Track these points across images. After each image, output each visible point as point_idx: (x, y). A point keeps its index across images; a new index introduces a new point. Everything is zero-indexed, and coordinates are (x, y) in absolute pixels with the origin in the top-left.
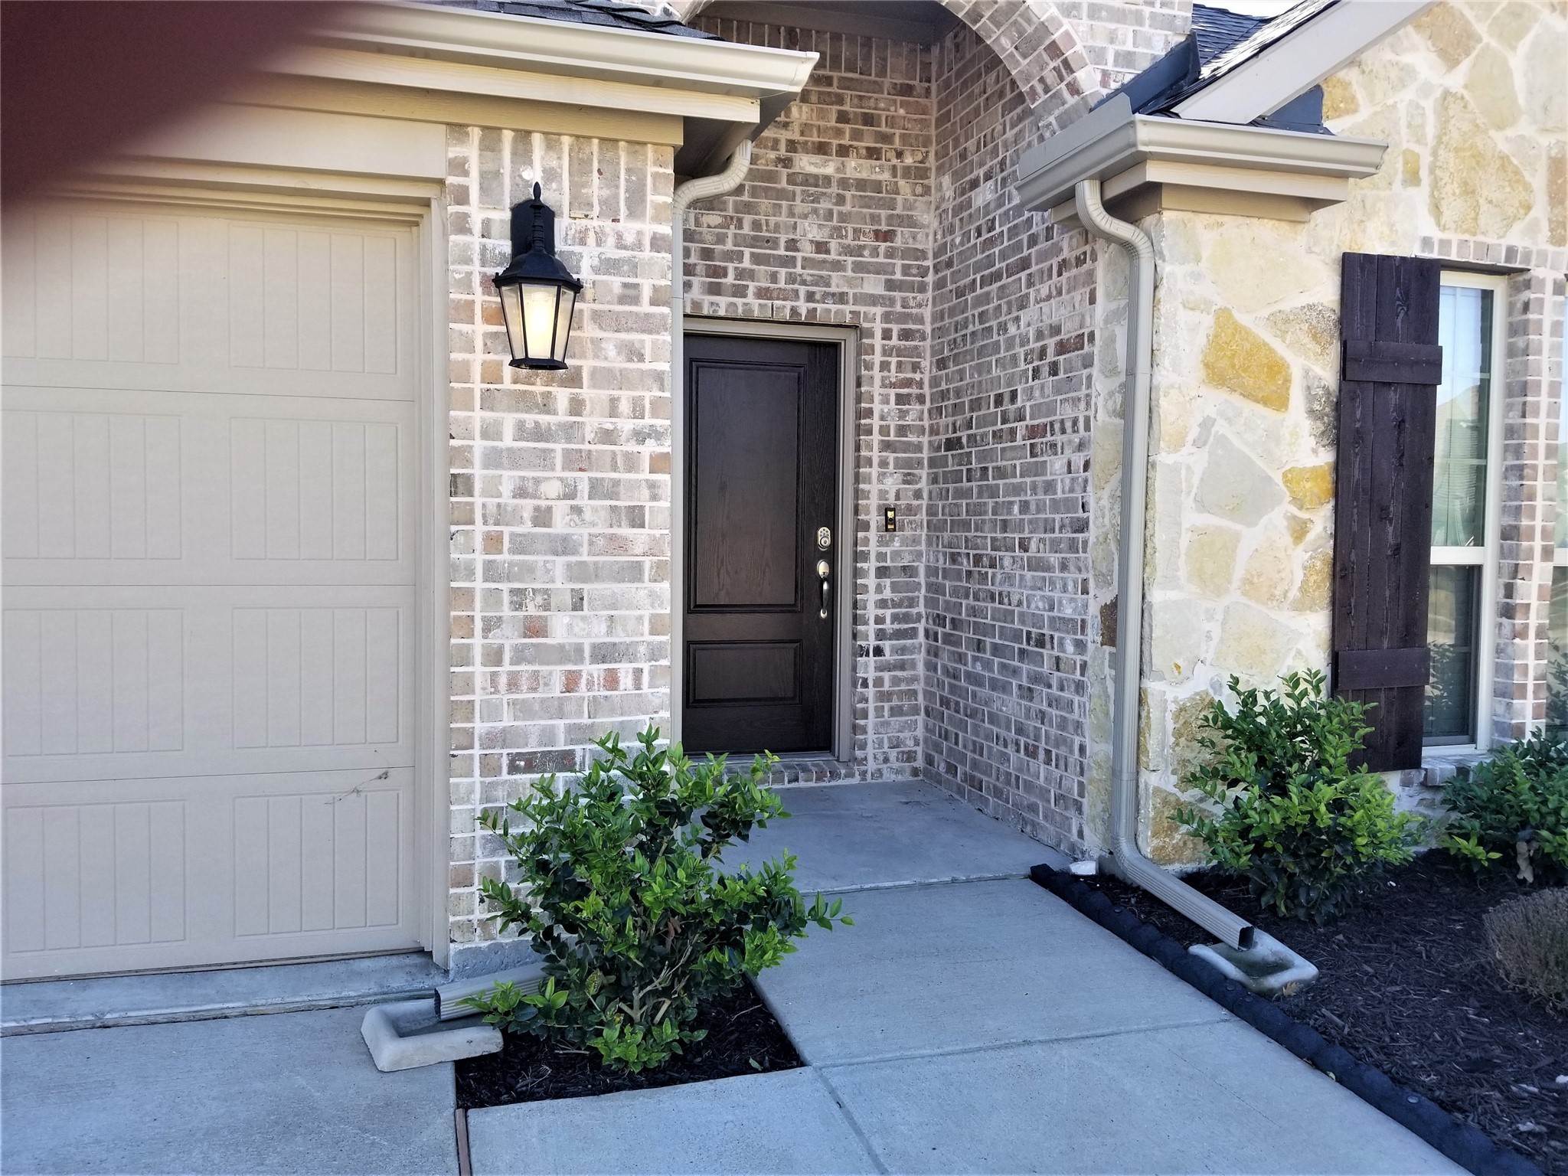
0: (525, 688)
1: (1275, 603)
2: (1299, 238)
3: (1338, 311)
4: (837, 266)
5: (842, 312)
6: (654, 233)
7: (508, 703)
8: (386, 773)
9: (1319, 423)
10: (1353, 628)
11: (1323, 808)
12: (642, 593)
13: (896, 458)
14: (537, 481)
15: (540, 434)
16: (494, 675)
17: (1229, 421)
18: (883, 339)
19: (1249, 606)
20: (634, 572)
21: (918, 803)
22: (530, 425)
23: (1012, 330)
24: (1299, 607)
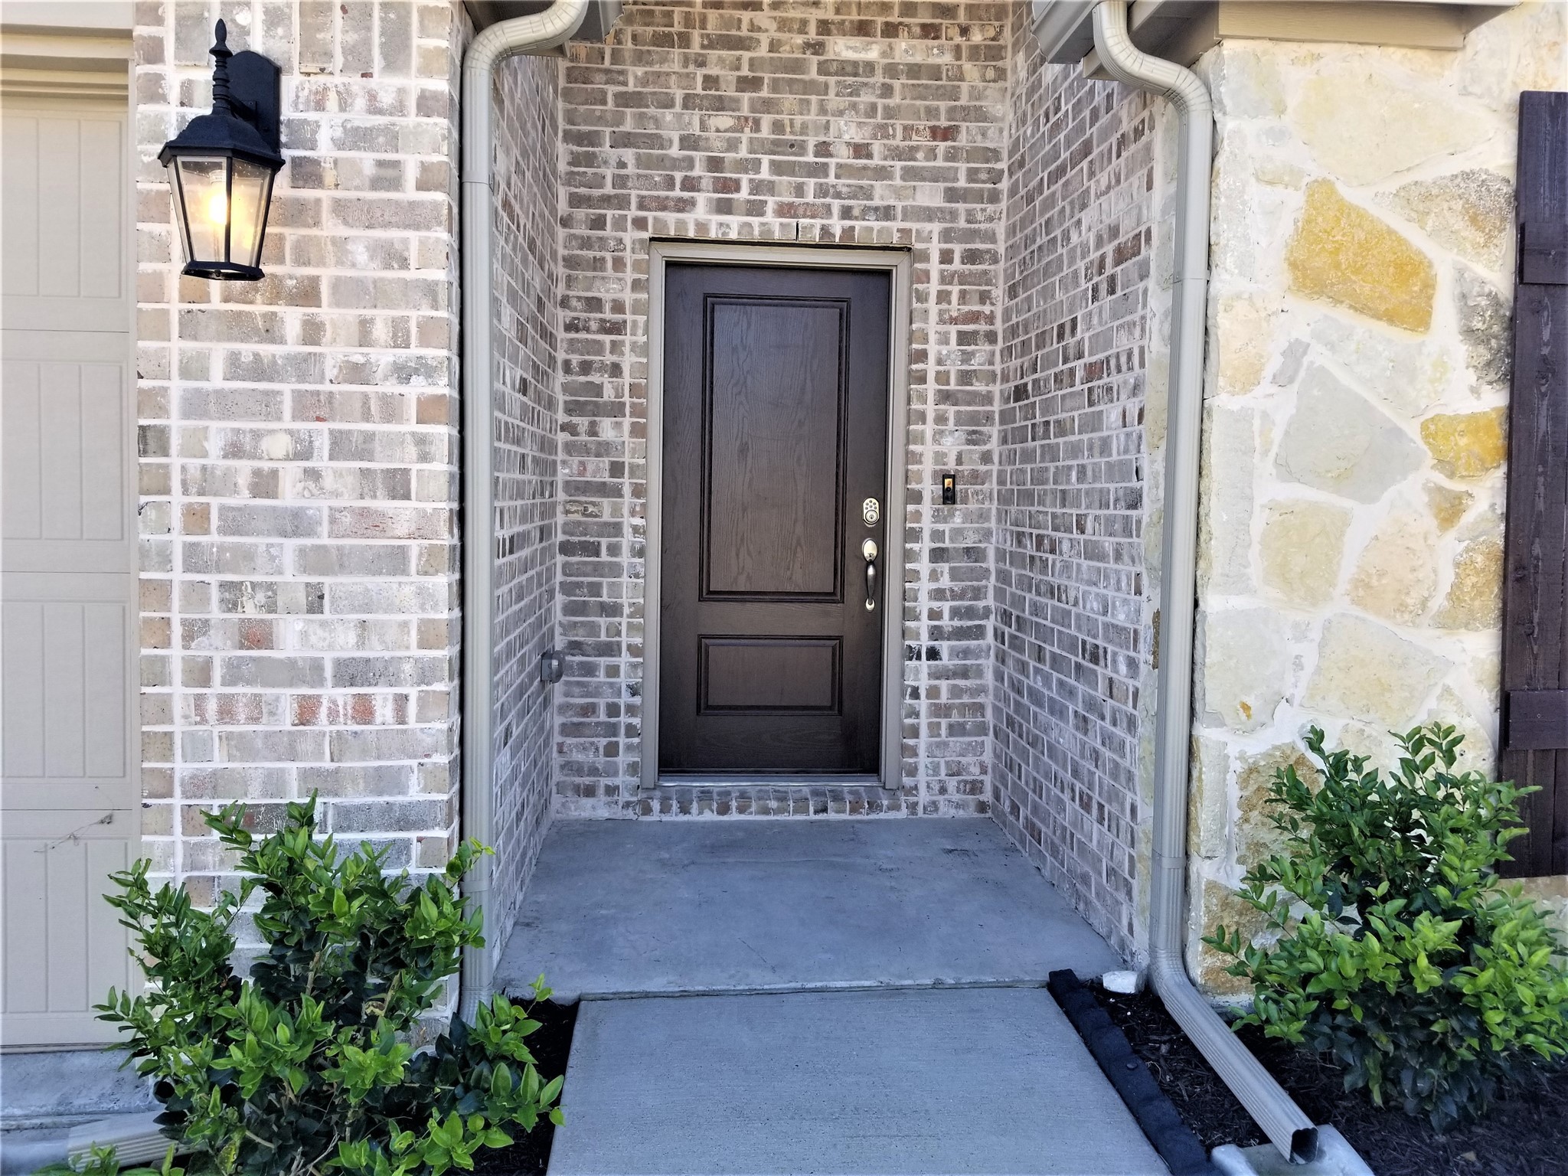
0: (242, 717)
1: (1406, 616)
2: (1447, 73)
3: (1513, 181)
4: (882, 173)
5: (889, 231)
6: (423, 91)
7: (220, 738)
8: (110, 817)
9: (1481, 349)
10: (1536, 657)
11: (1423, 961)
12: (408, 590)
13: (958, 412)
14: (257, 435)
15: (260, 370)
16: (200, 699)
17: (1332, 346)
18: (941, 262)
19: (1364, 620)
20: (395, 561)
21: (965, 852)
22: (247, 358)
23: (1075, 238)
24: (1447, 622)
